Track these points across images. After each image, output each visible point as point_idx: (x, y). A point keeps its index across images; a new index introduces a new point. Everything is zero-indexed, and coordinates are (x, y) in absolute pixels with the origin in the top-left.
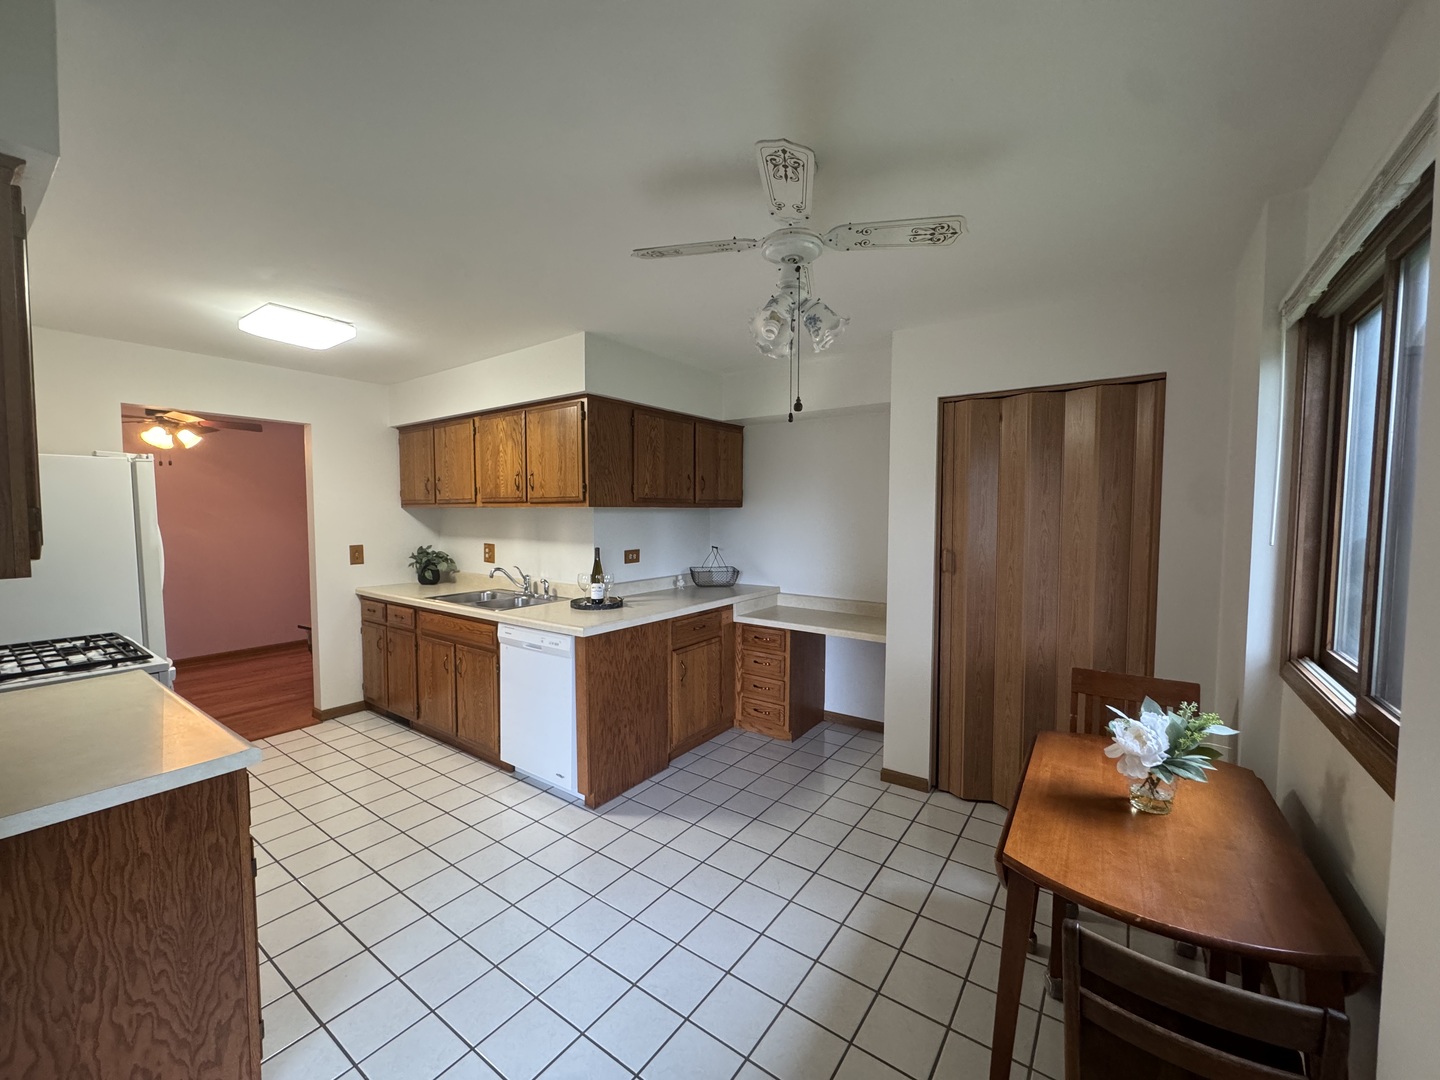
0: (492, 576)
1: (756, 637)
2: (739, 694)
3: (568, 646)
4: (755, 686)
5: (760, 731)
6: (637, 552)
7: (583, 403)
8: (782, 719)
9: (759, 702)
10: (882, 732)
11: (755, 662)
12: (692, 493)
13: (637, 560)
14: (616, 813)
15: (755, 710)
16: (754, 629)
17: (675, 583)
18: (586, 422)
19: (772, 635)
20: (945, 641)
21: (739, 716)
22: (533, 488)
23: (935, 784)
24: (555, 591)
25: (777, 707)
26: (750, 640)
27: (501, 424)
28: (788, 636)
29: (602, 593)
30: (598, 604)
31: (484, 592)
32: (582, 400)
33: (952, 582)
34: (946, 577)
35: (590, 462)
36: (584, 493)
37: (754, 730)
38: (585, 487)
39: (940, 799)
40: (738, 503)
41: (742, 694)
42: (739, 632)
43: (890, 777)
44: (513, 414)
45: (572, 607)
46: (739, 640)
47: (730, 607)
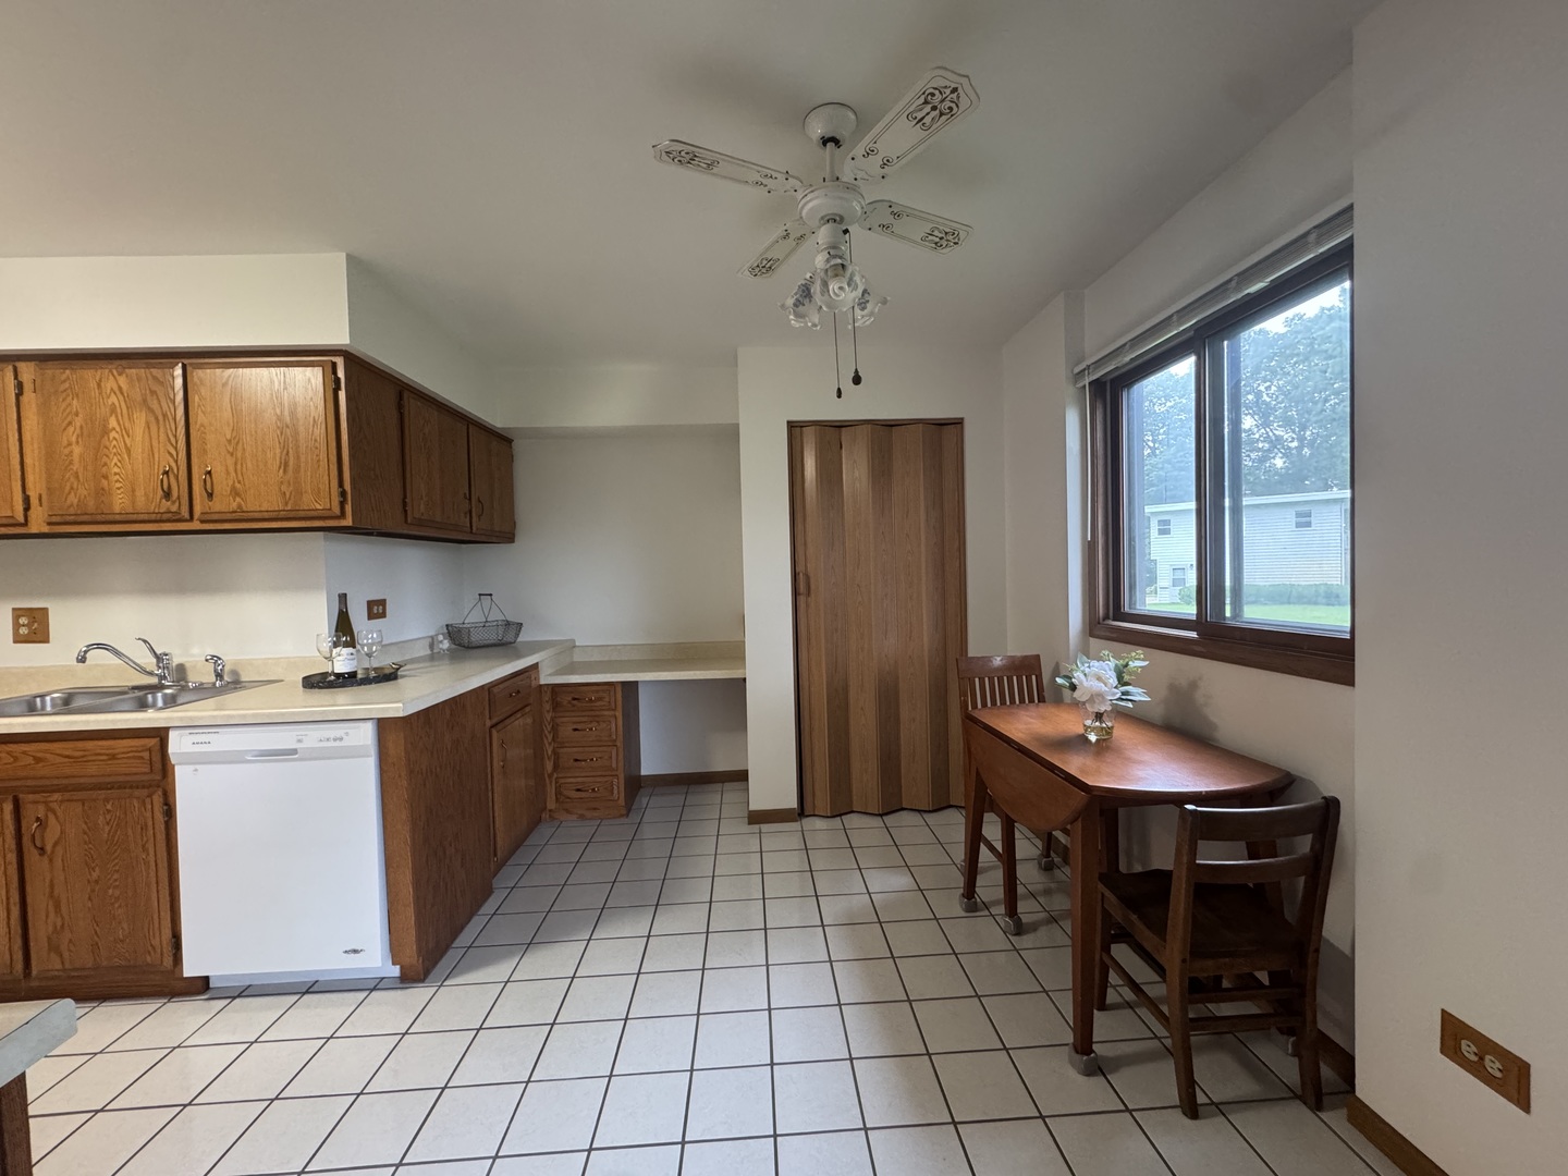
0: (82, 659)
1: (574, 699)
2: (550, 776)
3: (366, 735)
4: (576, 760)
5: (582, 817)
6: (382, 603)
7: (334, 365)
8: (615, 792)
9: (579, 780)
10: (747, 780)
11: (575, 730)
12: (468, 519)
13: (383, 615)
14: (462, 973)
15: (578, 790)
16: (570, 689)
17: (432, 646)
18: (342, 395)
19: (597, 691)
20: (804, 663)
21: (551, 804)
22: (210, 495)
23: (801, 812)
24: (234, 673)
25: (605, 779)
26: (565, 703)
27: (115, 381)
28: (619, 689)
29: (355, 663)
30: (347, 680)
31: (42, 696)
32: (334, 359)
33: (807, 606)
34: (801, 599)
35: (352, 456)
36: (342, 504)
37: (574, 817)
38: (343, 494)
39: (809, 823)
40: (509, 538)
41: (555, 775)
42: (547, 697)
43: (758, 818)
44: (148, 366)
45: (304, 687)
46: (547, 706)
47: (535, 667)
